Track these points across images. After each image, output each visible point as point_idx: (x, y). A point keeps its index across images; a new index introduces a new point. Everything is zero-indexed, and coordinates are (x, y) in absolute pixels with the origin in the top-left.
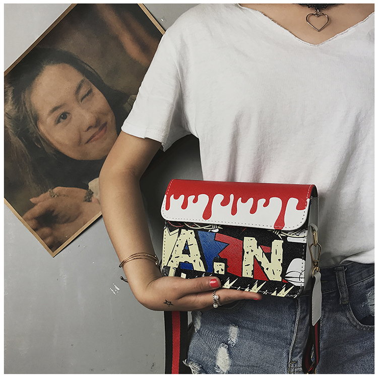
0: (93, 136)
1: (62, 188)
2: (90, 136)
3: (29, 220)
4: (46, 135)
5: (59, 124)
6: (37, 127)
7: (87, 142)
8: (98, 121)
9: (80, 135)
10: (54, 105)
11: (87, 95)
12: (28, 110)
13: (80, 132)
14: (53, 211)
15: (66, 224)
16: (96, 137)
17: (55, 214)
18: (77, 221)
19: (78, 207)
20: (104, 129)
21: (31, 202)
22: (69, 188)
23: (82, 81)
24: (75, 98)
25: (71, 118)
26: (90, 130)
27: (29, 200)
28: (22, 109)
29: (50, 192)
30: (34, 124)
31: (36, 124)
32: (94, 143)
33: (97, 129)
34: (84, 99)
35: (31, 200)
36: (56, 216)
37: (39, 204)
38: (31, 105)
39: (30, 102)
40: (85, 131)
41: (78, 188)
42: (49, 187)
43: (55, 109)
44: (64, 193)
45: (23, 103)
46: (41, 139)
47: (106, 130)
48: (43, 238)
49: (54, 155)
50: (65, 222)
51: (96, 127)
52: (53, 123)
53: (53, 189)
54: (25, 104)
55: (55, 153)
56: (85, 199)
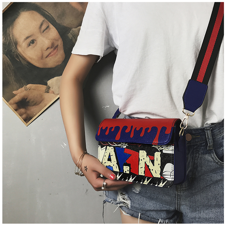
1: (32, 85)
2: (48, 53)
3: (12, 104)
4: (22, 53)
5: (30, 47)
6: (17, 49)
7: (47, 57)
8: (53, 44)
10: (27, 35)
11: (46, 29)
12: (11, 39)
13: (42, 51)
14: (27, 99)
15: (34, 107)
16: (51, 54)
18: (40, 104)
19: (41, 96)
20: (56, 49)
21: (13, 93)
22: (36, 85)
23: (43, 21)
24: (39, 31)
25: (37, 43)
26: (48, 50)
27: (12, 92)
28: (8, 38)
29: (25, 87)
31: (16, 47)
32: (50, 57)
33: (52, 49)
34: (45, 31)
36: (28, 102)
37: (18, 95)
39: (13, 34)
40: (45, 51)
41: (41, 84)
42: (24, 85)
43: (27, 38)
44: (33, 88)
46: (19, 56)
47: (58, 50)
48: (21, 115)
49: (27, 65)
50: (33, 105)
52: (26, 46)
53: (26, 85)
54: (9, 35)
55: (27, 64)
56: (45, 91)
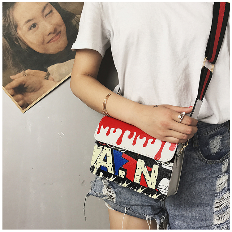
0: (52, 39)
1: (31, 70)
2: (50, 39)
3: (9, 89)
4: (22, 37)
5: (31, 30)
6: (17, 32)
7: (48, 43)
8: (55, 30)
9: (44, 38)
10: (28, 18)
11: (49, 13)
12: (11, 20)
13: (43, 36)
14: (24, 84)
15: (32, 93)
16: (53, 40)
17: (25, 86)
18: (39, 91)
19: (40, 83)
20: (59, 35)
22: (35, 71)
23: (47, 5)
25: (38, 27)
26: (50, 35)
27: (9, 76)
28: (7, 20)
29: (23, 72)
30: (15, 30)
31: (16, 30)
32: (52, 43)
33: (55, 35)
34: (47, 16)
35: (11, 77)
36: (26, 88)
37: (15, 80)
38: (13, 18)
39: (13, 16)
40: (47, 36)
41: (41, 70)
42: (22, 70)
43: (29, 21)
44: (32, 73)
45: (8, 16)
46: (18, 39)
47: (60, 36)
48: (17, 101)
49: (27, 50)
51: (54, 33)
52: (27, 29)
53: (25, 70)
55: (27, 48)
56: (44, 78)
